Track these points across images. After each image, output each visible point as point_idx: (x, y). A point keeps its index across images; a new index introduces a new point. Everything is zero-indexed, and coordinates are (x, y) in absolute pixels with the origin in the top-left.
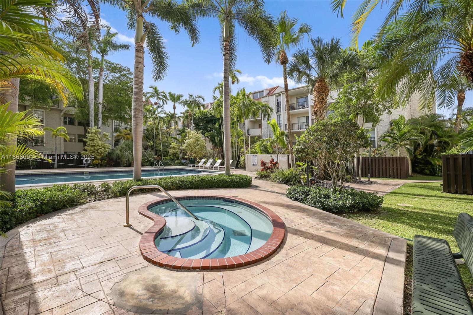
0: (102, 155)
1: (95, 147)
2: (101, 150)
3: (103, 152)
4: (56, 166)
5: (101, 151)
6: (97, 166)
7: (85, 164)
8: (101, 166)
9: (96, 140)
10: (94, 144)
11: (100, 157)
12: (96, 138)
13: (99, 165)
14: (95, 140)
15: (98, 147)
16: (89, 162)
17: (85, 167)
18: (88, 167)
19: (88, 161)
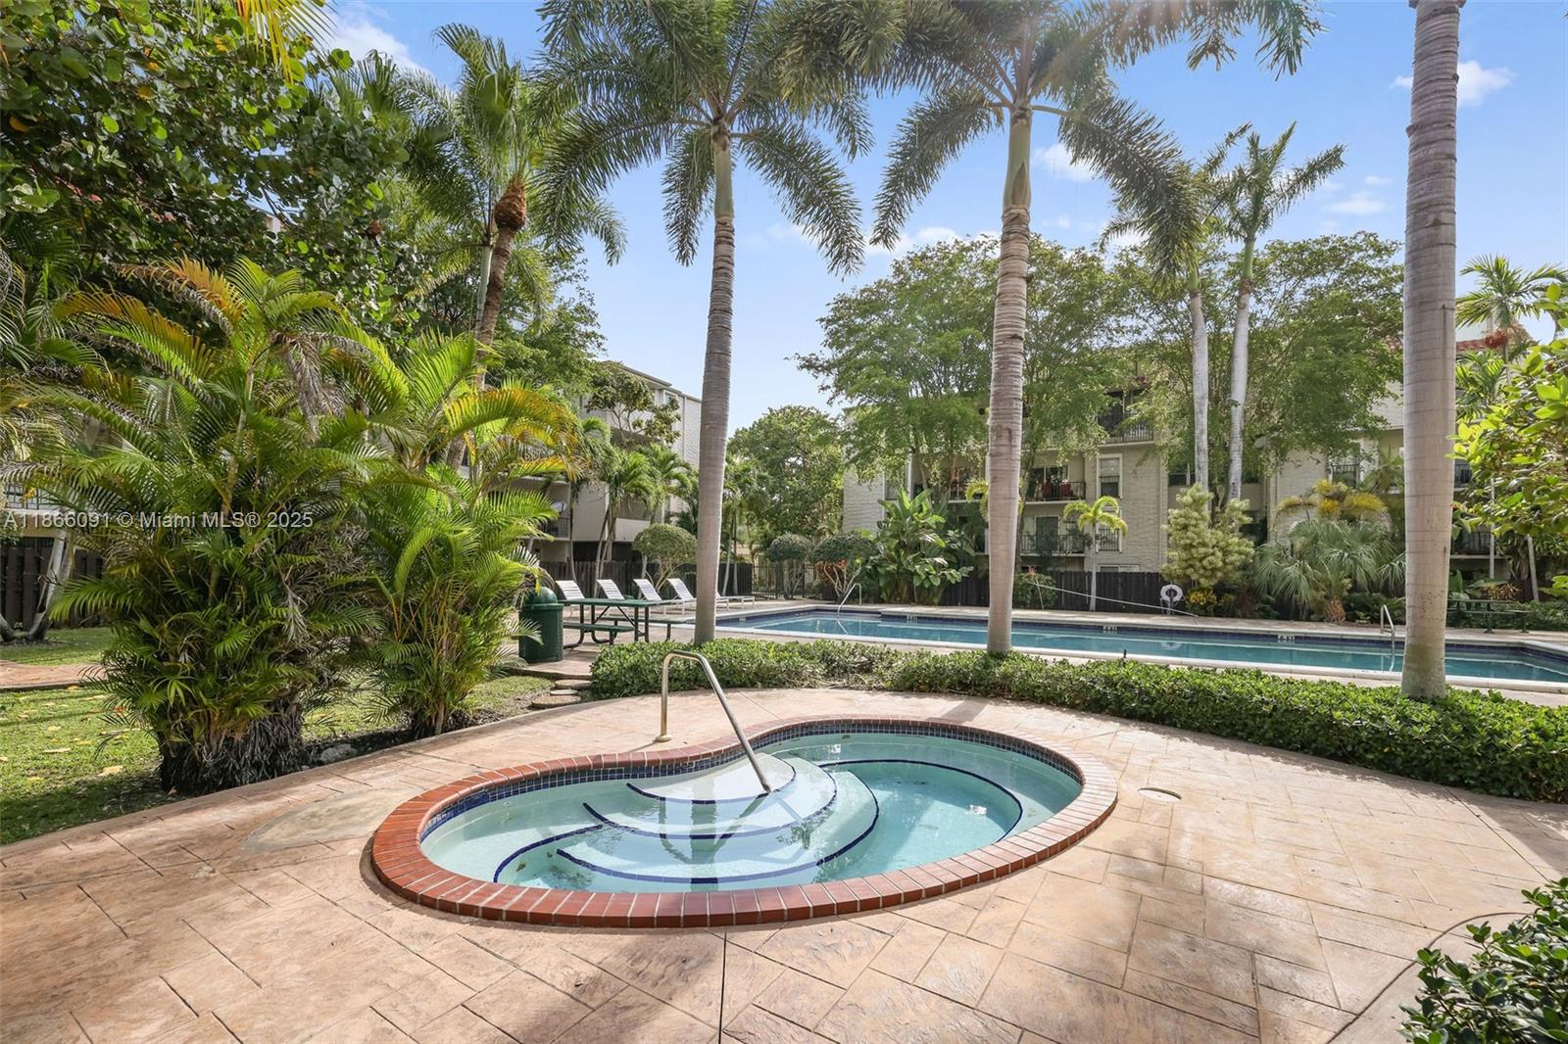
0: (1219, 574)
1: (1194, 551)
2: (1210, 558)
3: (1220, 564)
4: (1093, 604)
5: (1211, 563)
6: (1204, 611)
7: (1165, 604)
8: (1220, 613)
9: (1195, 526)
10: (1188, 541)
11: (1212, 583)
12: (1194, 522)
13: (1211, 609)
14: (1192, 528)
15: (1202, 550)
16: (1177, 598)
17: (1165, 612)
18: (1173, 614)
19: (1175, 593)
